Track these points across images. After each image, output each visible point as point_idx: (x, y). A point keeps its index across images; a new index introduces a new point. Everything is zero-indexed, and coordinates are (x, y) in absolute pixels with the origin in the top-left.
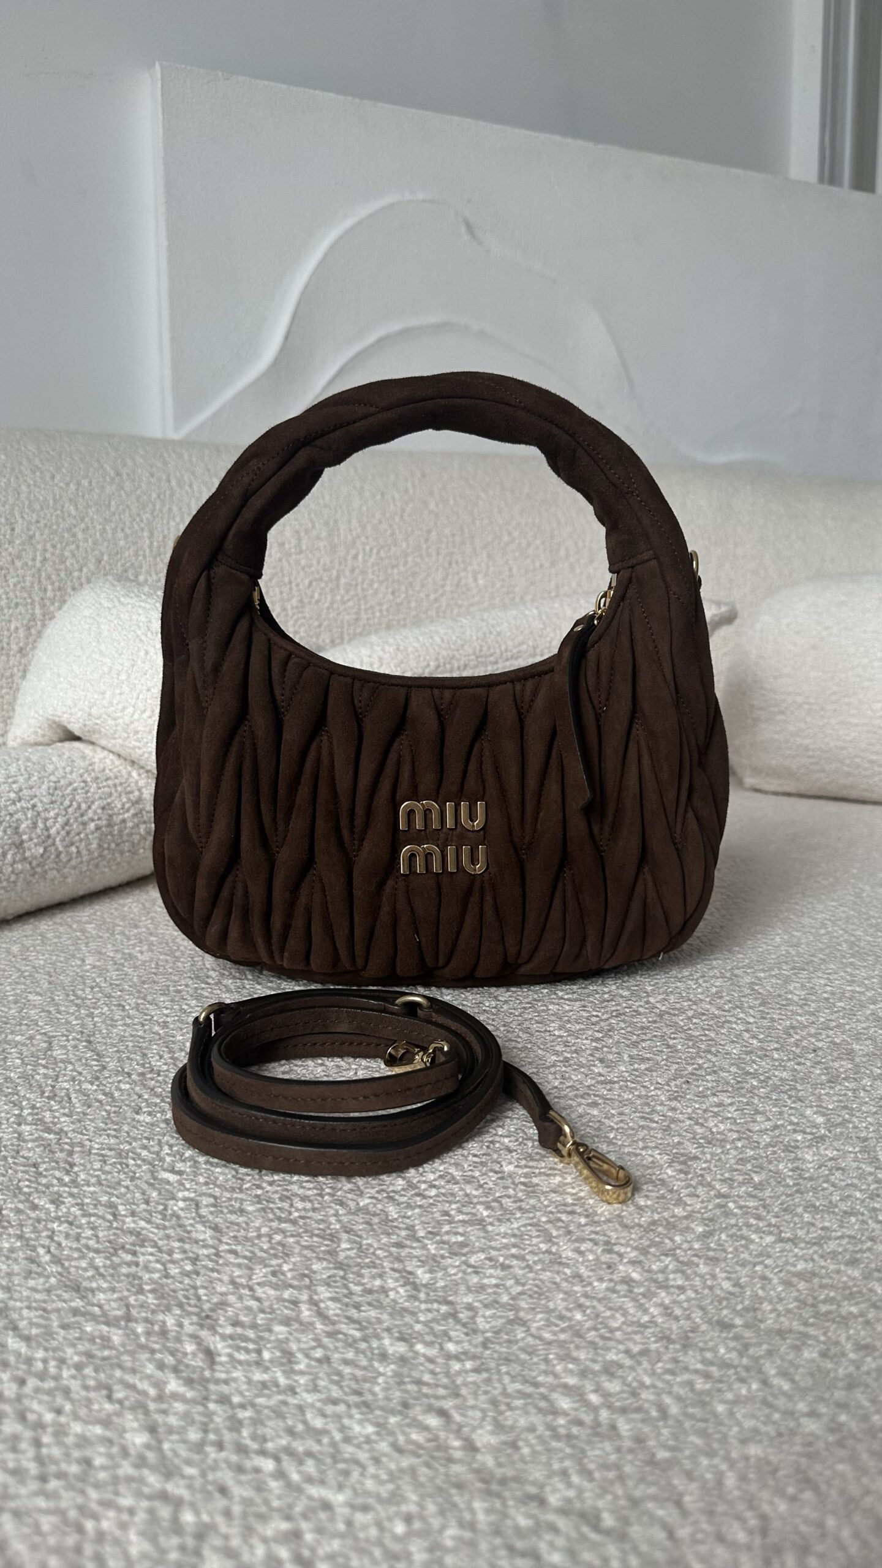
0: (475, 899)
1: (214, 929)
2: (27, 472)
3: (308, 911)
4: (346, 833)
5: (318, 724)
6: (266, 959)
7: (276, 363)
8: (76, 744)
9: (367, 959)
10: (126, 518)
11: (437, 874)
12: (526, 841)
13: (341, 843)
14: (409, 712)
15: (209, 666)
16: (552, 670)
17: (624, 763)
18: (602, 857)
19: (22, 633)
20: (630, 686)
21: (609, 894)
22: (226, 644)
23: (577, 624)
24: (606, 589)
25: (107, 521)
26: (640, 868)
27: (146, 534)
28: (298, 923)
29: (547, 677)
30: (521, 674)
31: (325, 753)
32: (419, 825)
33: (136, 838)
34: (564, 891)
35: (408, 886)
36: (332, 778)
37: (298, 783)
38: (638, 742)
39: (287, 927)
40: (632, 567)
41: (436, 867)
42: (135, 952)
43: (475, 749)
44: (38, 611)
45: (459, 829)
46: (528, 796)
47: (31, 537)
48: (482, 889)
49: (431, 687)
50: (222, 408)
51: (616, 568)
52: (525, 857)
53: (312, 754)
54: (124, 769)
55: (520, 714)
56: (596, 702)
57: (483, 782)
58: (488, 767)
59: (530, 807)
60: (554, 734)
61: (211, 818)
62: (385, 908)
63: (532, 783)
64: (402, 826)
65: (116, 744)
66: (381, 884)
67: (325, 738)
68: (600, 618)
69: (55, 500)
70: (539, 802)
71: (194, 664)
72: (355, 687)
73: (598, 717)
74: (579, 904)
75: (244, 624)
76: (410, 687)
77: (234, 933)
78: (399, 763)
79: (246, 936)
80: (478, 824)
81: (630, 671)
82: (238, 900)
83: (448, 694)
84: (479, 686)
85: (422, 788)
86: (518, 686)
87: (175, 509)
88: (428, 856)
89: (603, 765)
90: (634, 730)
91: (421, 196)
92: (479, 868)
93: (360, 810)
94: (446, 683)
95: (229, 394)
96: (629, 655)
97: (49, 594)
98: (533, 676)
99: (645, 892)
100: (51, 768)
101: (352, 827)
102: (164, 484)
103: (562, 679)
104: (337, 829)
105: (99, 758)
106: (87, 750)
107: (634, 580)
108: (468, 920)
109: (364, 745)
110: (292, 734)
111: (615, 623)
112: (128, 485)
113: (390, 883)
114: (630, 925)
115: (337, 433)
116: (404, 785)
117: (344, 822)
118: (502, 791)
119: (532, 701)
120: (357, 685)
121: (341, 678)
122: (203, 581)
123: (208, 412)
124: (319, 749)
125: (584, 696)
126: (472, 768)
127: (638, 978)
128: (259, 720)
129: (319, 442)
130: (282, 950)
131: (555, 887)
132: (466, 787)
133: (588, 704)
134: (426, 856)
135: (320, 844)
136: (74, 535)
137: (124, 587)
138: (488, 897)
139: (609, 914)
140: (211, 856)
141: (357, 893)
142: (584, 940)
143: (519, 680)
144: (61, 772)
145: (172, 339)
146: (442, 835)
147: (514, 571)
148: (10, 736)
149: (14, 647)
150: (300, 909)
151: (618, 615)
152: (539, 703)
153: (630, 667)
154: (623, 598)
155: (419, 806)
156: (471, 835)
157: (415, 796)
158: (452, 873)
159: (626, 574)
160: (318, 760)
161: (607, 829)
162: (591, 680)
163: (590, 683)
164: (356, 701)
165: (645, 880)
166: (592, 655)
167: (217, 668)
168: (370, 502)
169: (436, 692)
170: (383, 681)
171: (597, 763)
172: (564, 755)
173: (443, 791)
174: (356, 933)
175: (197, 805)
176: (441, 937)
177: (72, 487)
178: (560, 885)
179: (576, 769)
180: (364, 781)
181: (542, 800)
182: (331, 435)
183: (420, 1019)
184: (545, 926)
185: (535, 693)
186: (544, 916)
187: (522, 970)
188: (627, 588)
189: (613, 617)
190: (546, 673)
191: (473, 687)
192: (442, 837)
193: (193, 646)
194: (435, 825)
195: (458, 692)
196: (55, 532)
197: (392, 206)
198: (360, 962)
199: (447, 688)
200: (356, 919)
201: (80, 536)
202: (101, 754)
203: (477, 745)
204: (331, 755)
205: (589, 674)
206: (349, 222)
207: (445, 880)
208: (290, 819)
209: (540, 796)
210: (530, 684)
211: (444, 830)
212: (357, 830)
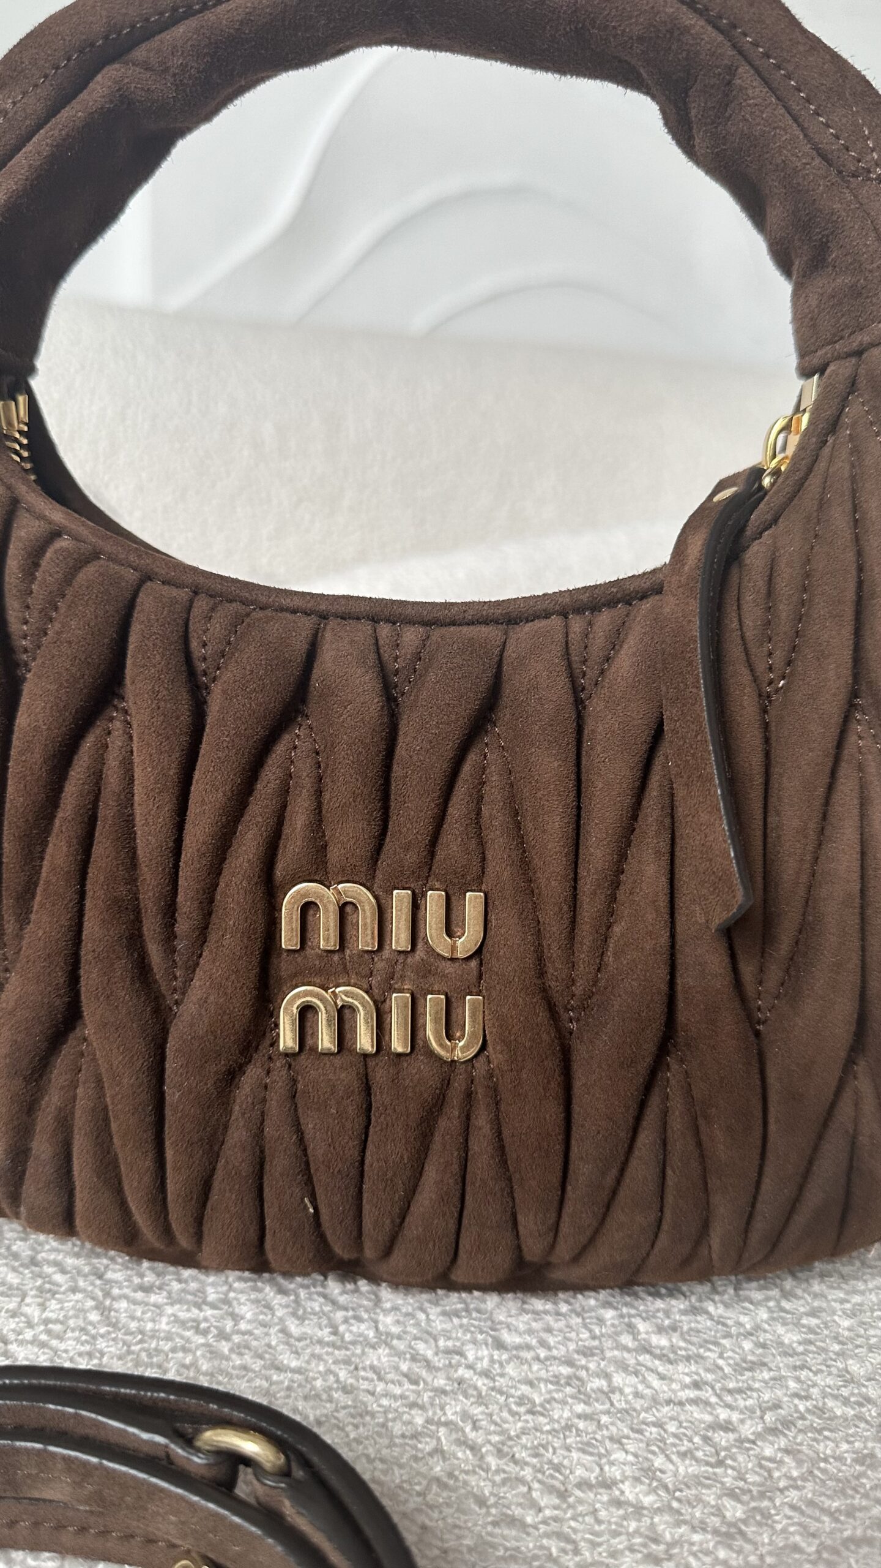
0: (448, 1123)
3: (64, 1125)
4: (155, 952)
5: (103, 691)
11: (365, 1056)
12: (578, 989)
13: (142, 969)
14: (316, 673)
16: (658, 590)
17: (824, 817)
18: (757, 1034)
20: (848, 630)
21: (772, 1127)
23: (721, 486)
24: (789, 411)
26: (850, 1062)
28: (42, 1147)
29: (646, 605)
30: (585, 598)
31: (113, 762)
32: (326, 937)
34: (665, 1113)
35: (294, 1081)
36: (127, 824)
37: (47, 831)
38: (860, 768)
39: (19, 1154)
40: (859, 353)
41: (363, 1040)
43: (467, 768)
45: (420, 953)
46: (587, 884)
48: (469, 1095)
49: (374, 620)
51: (816, 360)
52: (574, 1026)
53: (84, 759)
55: (576, 689)
56: (761, 667)
57: (482, 844)
58: (494, 812)
59: (590, 908)
60: (658, 734)
62: (238, 1135)
63: (597, 852)
64: (288, 938)
66: (231, 1076)
67: (118, 724)
68: (776, 473)
70: (613, 898)
72: (195, 612)
73: (764, 701)
74: (699, 1144)
76: (324, 616)
78: (284, 792)
80: (467, 941)
81: (850, 594)
83: (411, 636)
84: (486, 621)
85: (334, 854)
86: (577, 624)
88: (343, 1017)
89: (772, 820)
90: (852, 739)
92: (462, 1049)
93: (185, 900)
94: (409, 611)
96: (851, 556)
98: (611, 603)
99: (856, 1121)
101: (169, 936)
103: (682, 613)
104: (134, 940)
107: (862, 382)
108: (431, 1174)
109: (204, 748)
111: (814, 483)
113: (252, 1074)
114: (814, 1197)
115: (180, 30)
116: (295, 846)
117: (151, 927)
118: (525, 866)
119: (608, 659)
120: (201, 604)
121: (166, 590)
124: (101, 749)
125: (734, 651)
126: (458, 808)
127: (817, 1287)
129: (140, 53)
131: (642, 1105)
132: (440, 854)
133: (744, 671)
134: (341, 1011)
135: (90, 977)
138: (482, 1121)
139: (769, 1169)
141: (172, 1095)
142: (705, 1227)
143: (579, 610)
146: (380, 965)
150: (45, 1120)
151: (822, 464)
152: (625, 663)
153: (852, 586)
154: (834, 425)
155: (326, 896)
156: (450, 968)
157: (320, 872)
158: (399, 1055)
159: (840, 370)
160: (97, 778)
161: (774, 974)
162: (753, 615)
163: (748, 622)
164: (194, 644)
165: (857, 1092)
166: (755, 555)
169: (384, 630)
170: (263, 599)
171: (758, 814)
172: (680, 793)
173: (384, 863)
174: (171, 1187)
176: (366, 1207)
178: (655, 1100)
179: (711, 831)
180: (198, 832)
181: (621, 895)
182: (167, 36)
183: (239, 1507)
184: (614, 1192)
185: (615, 642)
186: (614, 1172)
188: (844, 402)
189: (810, 470)
190: (644, 597)
191: (471, 623)
192: (379, 971)
194: (365, 941)
195: (437, 633)
199: (411, 622)
200: (169, 1154)
203: (472, 757)
204: (127, 767)
205: (748, 598)
207: (380, 1075)
208: (29, 911)
209: (616, 885)
210: (605, 619)
211: (386, 953)
212: (180, 945)
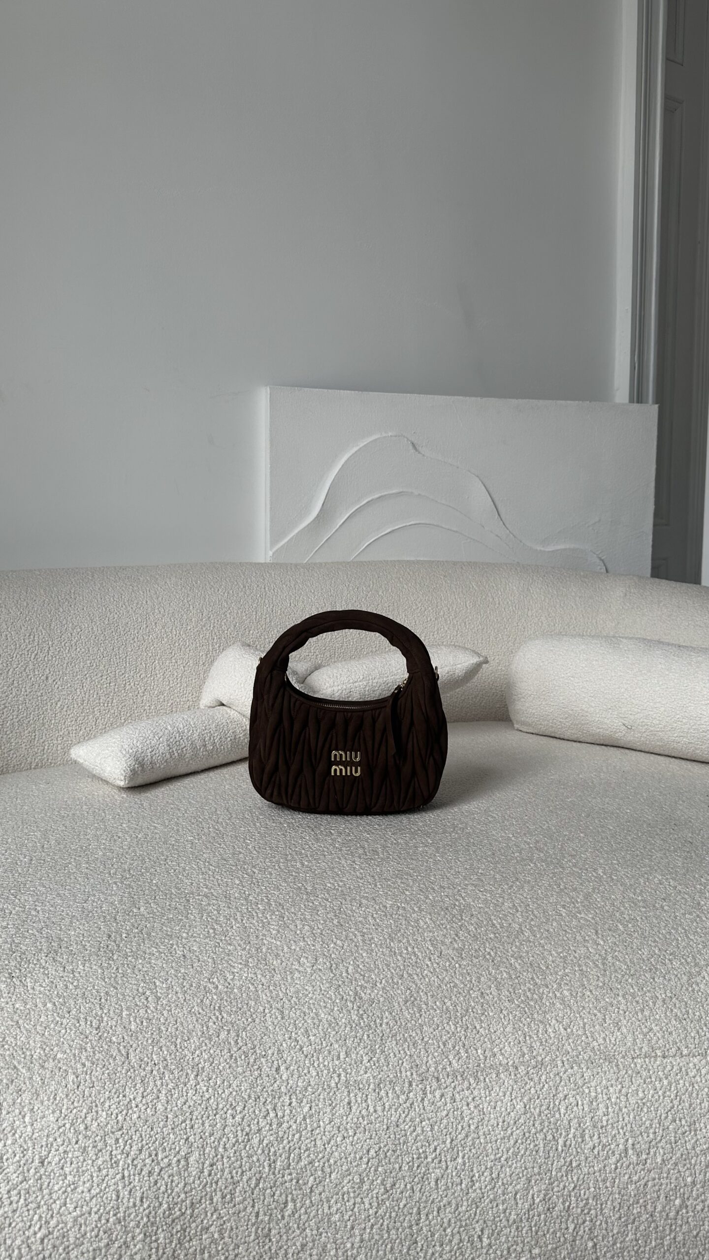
0: (356, 785)
1: (269, 791)
2: (208, 589)
3: (300, 786)
4: (314, 761)
5: (305, 724)
6: (285, 801)
7: (318, 515)
8: (224, 707)
9: (319, 803)
10: (247, 607)
11: (344, 776)
12: (374, 766)
13: (312, 764)
14: (336, 720)
15: (270, 704)
16: (386, 706)
18: (399, 772)
19: (204, 657)
22: (276, 698)
23: (396, 689)
24: (405, 677)
25: (239, 609)
27: (254, 613)
29: (384, 709)
31: (307, 734)
32: (338, 759)
33: (244, 744)
34: (386, 783)
35: (334, 780)
36: (309, 743)
37: (298, 745)
39: (293, 792)
40: (413, 673)
41: (344, 774)
42: (242, 785)
44: (211, 648)
46: (375, 751)
47: (209, 617)
48: (359, 782)
50: (292, 538)
52: (373, 771)
53: (303, 734)
54: (240, 718)
56: (399, 718)
57: (360, 745)
58: (362, 740)
59: (375, 754)
60: (385, 729)
61: (269, 754)
62: (326, 786)
63: (376, 746)
64: (333, 759)
65: (239, 709)
66: (325, 779)
67: (307, 729)
68: (403, 688)
69: (219, 601)
70: (378, 753)
71: (265, 703)
73: (400, 723)
74: (391, 788)
75: (282, 690)
77: (275, 793)
78: (332, 738)
79: (279, 794)
80: (358, 759)
81: (411, 709)
82: (277, 782)
85: (339, 748)
86: (374, 712)
87: (267, 601)
91: (390, 434)
92: (358, 774)
93: (318, 752)
95: (296, 531)
97: (215, 641)
98: (379, 708)
99: (415, 785)
100: (216, 718)
101: (315, 759)
102: (263, 590)
103: (388, 710)
104: (311, 760)
105: (232, 713)
106: (228, 710)
107: (415, 675)
108: (353, 792)
109: (321, 732)
110: (297, 727)
112: (248, 592)
113: (328, 778)
114: (409, 796)
116: (333, 746)
117: (313, 757)
118: (367, 748)
120: (319, 710)
121: (313, 708)
122: (269, 676)
123: (286, 540)
124: (305, 734)
126: (357, 740)
128: (286, 723)
130: (291, 799)
131: (383, 782)
132: (354, 747)
134: (340, 770)
135: (305, 765)
136: (226, 616)
137: (244, 649)
138: (361, 784)
139: (402, 791)
140: (268, 768)
141: (317, 781)
142: (393, 800)
144: (219, 720)
145: (271, 508)
147: (417, 622)
148: (201, 703)
149: (201, 663)
150: (298, 786)
152: (380, 719)
154: (410, 683)
155: (338, 753)
156: (356, 763)
157: (337, 750)
158: (349, 776)
159: (411, 675)
160: (305, 736)
161: (401, 762)
163: (399, 709)
164: (318, 716)
166: (399, 702)
167: (273, 705)
168: (352, 592)
171: (399, 740)
172: (388, 736)
173: (346, 748)
174: (316, 795)
175: (265, 750)
176: (344, 797)
177: (226, 594)
178: (385, 781)
179: (391, 741)
180: (320, 744)
181: (380, 752)
184: (379, 795)
185: (379, 715)
186: (379, 791)
187: (373, 810)
188: (411, 678)
190: (383, 707)
192: (345, 764)
193: (265, 697)
194: (344, 759)
196: (218, 615)
197: (375, 440)
198: (317, 805)
200: (316, 790)
201: (228, 616)
202: (233, 712)
204: (309, 734)
206: (355, 449)
207: (346, 778)
208: (295, 756)
210: (378, 711)
212: (317, 759)
